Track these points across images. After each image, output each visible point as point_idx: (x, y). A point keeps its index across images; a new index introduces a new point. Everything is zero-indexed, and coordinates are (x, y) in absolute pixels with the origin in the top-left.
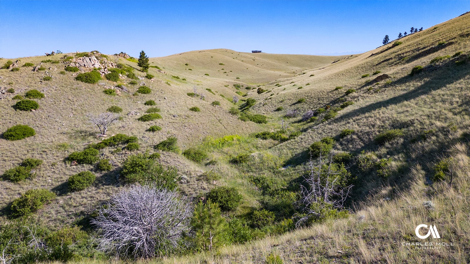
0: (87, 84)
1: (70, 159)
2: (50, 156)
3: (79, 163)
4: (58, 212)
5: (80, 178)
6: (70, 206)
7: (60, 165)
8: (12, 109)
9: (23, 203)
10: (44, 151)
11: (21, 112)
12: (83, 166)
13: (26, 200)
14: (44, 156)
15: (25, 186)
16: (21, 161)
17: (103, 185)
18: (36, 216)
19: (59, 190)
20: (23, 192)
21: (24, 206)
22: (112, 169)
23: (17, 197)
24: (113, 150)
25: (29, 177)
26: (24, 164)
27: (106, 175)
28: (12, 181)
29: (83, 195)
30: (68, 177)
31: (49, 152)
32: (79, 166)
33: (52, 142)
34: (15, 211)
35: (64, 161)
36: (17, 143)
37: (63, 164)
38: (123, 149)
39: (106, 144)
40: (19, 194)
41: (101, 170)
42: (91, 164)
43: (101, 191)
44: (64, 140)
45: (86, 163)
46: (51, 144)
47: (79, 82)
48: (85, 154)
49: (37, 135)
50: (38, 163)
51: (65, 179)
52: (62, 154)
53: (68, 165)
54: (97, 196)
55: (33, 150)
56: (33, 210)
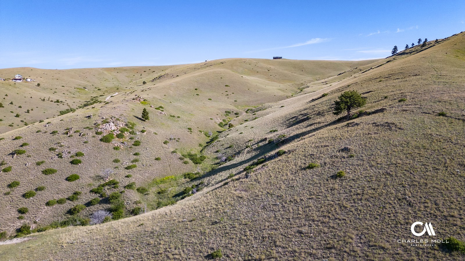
0: (106, 143)
1: (92, 191)
2: (85, 189)
3: (95, 193)
4: (86, 213)
5: (94, 201)
6: (90, 211)
7: (88, 194)
8: (70, 163)
9: (75, 209)
10: (83, 187)
11: (74, 165)
12: (97, 195)
13: (76, 208)
14: (83, 190)
15: (75, 203)
16: (74, 192)
17: (102, 203)
18: (79, 214)
19: (87, 205)
20: (75, 205)
21: (75, 211)
22: (107, 196)
23: (73, 207)
24: (109, 187)
25: (77, 199)
26: (75, 194)
27: (104, 199)
28: (71, 200)
29: (95, 207)
30: (91, 199)
31: (84, 188)
32: (95, 195)
33: (86, 182)
34: (72, 212)
35: (90, 192)
36: (73, 183)
37: (90, 193)
38: (112, 188)
39: (106, 185)
40: (74, 206)
41: (103, 197)
42: (100, 194)
43: (101, 206)
44: (91, 181)
45: (98, 193)
46: (86, 183)
47: (102, 142)
48: (98, 189)
49: (80, 178)
50: (80, 193)
51: (90, 200)
52: (89, 189)
53: (91, 194)
54: (99, 208)
55: (79, 186)
56: (78, 212)
